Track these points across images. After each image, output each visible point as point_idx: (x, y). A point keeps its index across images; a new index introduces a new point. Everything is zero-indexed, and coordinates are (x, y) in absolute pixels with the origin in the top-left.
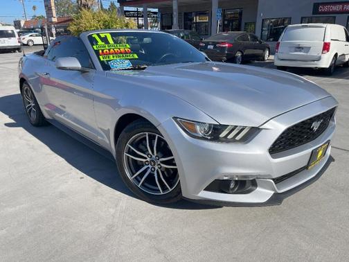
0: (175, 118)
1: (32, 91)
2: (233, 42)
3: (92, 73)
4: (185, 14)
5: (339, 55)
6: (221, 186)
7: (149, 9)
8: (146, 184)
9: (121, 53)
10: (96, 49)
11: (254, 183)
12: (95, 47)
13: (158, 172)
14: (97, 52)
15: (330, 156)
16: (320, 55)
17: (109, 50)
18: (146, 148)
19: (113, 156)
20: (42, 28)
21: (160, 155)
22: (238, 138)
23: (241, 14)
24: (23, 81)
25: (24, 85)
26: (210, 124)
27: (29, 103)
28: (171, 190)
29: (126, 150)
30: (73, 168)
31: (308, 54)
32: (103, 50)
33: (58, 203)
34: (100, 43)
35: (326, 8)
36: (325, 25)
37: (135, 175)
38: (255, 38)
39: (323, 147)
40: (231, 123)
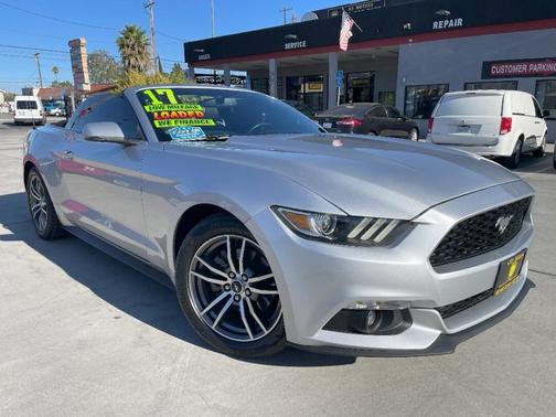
0: (275, 207)
1: (43, 182)
2: (362, 118)
3: (141, 146)
4: (288, 79)
5: (526, 137)
6: (352, 320)
7: (232, 73)
8: (225, 324)
9: (188, 116)
10: (148, 110)
11: (407, 316)
12: (147, 108)
13: (245, 302)
14: (150, 116)
15: (527, 280)
16: (497, 136)
17: (170, 112)
18: (227, 262)
19: (170, 281)
20: (67, 100)
21: (248, 272)
22: (378, 239)
23: (372, 79)
24: (29, 166)
25: (31, 173)
26: (332, 216)
27: (38, 202)
28: (266, 333)
29: (193, 265)
30: (104, 302)
31: (479, 135)
32: (159, 113)
33: (74, 358)
34: (156, 102)
35: (501, 70)
36: (502, 92)
37: (207, 309)
38: (395, 113)
39: (517, 259)
40: (367, 213)
